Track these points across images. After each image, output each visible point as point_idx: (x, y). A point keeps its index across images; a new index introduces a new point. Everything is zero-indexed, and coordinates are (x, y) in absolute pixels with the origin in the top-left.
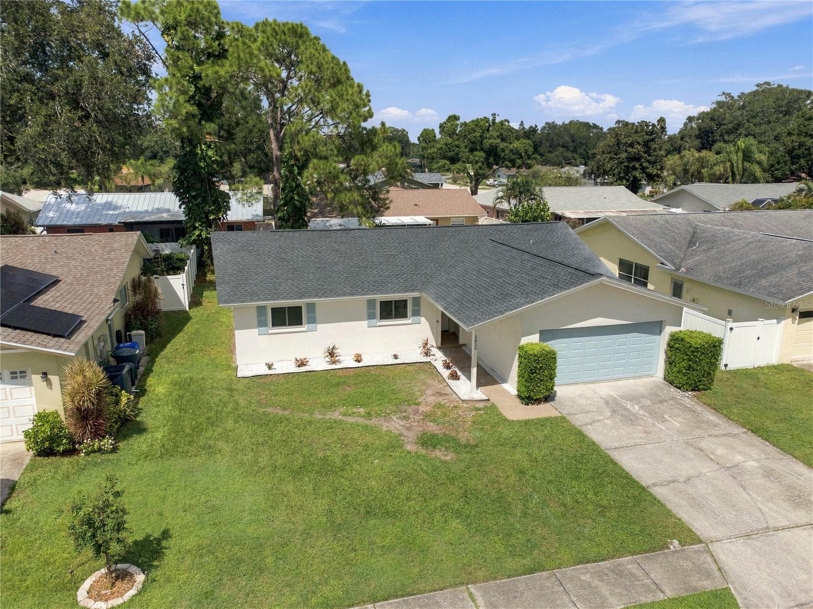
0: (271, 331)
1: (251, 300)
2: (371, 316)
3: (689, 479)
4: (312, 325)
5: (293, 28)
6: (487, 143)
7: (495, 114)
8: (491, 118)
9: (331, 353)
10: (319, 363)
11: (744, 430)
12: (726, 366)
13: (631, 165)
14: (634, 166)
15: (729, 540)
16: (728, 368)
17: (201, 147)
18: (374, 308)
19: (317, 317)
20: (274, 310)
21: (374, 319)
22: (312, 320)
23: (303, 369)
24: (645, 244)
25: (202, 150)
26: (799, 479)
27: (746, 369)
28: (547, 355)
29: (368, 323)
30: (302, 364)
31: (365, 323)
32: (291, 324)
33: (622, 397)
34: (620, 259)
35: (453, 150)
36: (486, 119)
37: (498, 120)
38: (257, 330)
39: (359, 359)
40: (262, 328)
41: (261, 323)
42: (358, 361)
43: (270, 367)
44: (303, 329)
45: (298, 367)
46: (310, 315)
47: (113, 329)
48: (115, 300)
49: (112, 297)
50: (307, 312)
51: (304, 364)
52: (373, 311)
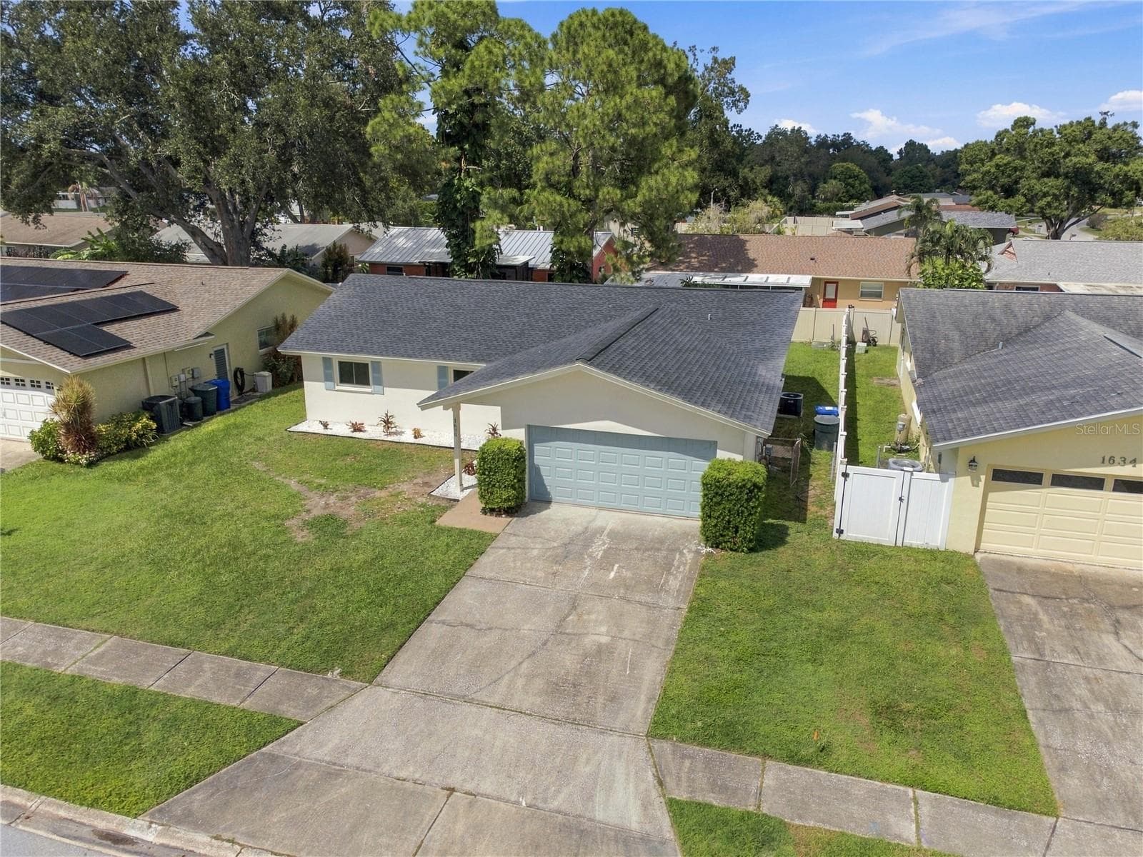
0: (337, 388)
1: (318, 350)
2: (440, 386)
3: (489, 629)
4: (378, 388)
7: (1108, 112)
8: (1098, 120)
9: (387, 423)
10: (374, 431)
11: (683, 606)
12: (840, 532)
15: (397, 691)
16: (843, 537)
18: (446, 377)
19: (384, 378)
20: (342, 365)
22: (379, 382)
23: (357, 435)
26: (621, 670)
27: (878, 545)
30: (357, 428)
32: (357, 383)
36: (1089, 123)
38: (324, 384)
39: (417, 434)
40: (328, 383)
41: (328, 378)
42: (416, 437)
43: (325, 426)
44: (370, 390)
45: (353, 432)
46: (375, 375)
47: (230, 365)
48: (207, 334)
49: (202, 331)
50: (373, 372)
51: (360, 430)
52: (444, 380)
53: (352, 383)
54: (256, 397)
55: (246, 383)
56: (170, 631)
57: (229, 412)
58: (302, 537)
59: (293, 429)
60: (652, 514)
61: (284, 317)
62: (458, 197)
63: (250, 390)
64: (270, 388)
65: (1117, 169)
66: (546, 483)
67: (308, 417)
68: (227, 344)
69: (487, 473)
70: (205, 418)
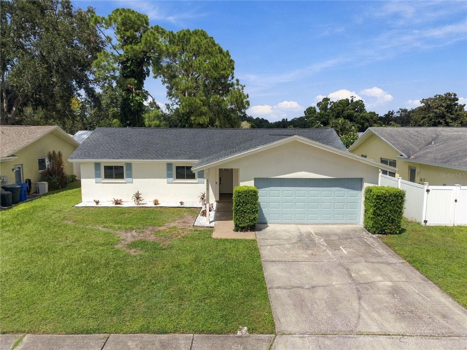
0: (103, 181)
2: (169, 176)
3: (313, 287)
4: (130, 179)
5: (195, 32)
6: (346, 113)
7: (353, 97)
8: (350, 99)
9: (138, 197)
10: (129, 202)
11: (404, 261)
12: (426, 222)
13: (437, 121)
14: (439, 121)
15: (301, 336)
16: (428, 224)
17: (133, 95)
18: (172, 170)
19: (133, 174)
20: (107, 168)
21: (172, 178)
22: (130, 176)
23: (118, 206)
24: (391, 143)
25: (133, 96)
26: (423, 299)
27: (446, 226)
28: (249, 192)
29: (167, 180)
30: (117, 202)
31: (165, 180)
32: (116, 178)
33: (316, 234)
34: (381, 158)
35: (325, 118)
36: (347, 100)
37: (355, 100)
38: (95, 179)
39: (156, 202)
40: (97, 179)
41: (97, 176)
42: (155, 204)
43: (97, 203)
44: (124, 181)
45: (116, 205)
46: (128, 172)
47: (23, 178)
48: (13, 155)
49: (11, 153)
50: (127, 170)
51: (120, 204)
52: (171, 172)
53: (112, 178)
54: (40, 195)
55: (32, 188)
56: (79, 323)
57: (26, 202)
58: (134, 252)
59: (77, 206)
60: (327, 224)
61: (54, 152)
62: (132, 104)
63: (34, 193)
64: (47, 191)
65: (361, 115)
66: (264, 212)
67: (83, 200)
68: (22, 165)
69: (241, 205)
70: (13, 205)
